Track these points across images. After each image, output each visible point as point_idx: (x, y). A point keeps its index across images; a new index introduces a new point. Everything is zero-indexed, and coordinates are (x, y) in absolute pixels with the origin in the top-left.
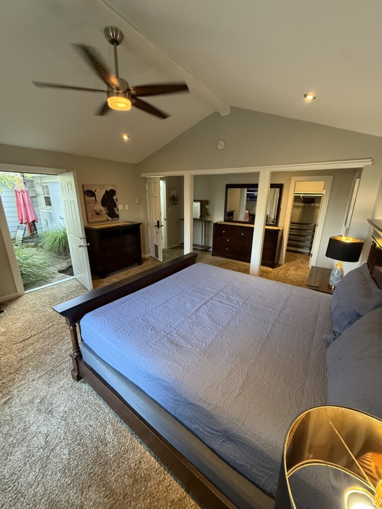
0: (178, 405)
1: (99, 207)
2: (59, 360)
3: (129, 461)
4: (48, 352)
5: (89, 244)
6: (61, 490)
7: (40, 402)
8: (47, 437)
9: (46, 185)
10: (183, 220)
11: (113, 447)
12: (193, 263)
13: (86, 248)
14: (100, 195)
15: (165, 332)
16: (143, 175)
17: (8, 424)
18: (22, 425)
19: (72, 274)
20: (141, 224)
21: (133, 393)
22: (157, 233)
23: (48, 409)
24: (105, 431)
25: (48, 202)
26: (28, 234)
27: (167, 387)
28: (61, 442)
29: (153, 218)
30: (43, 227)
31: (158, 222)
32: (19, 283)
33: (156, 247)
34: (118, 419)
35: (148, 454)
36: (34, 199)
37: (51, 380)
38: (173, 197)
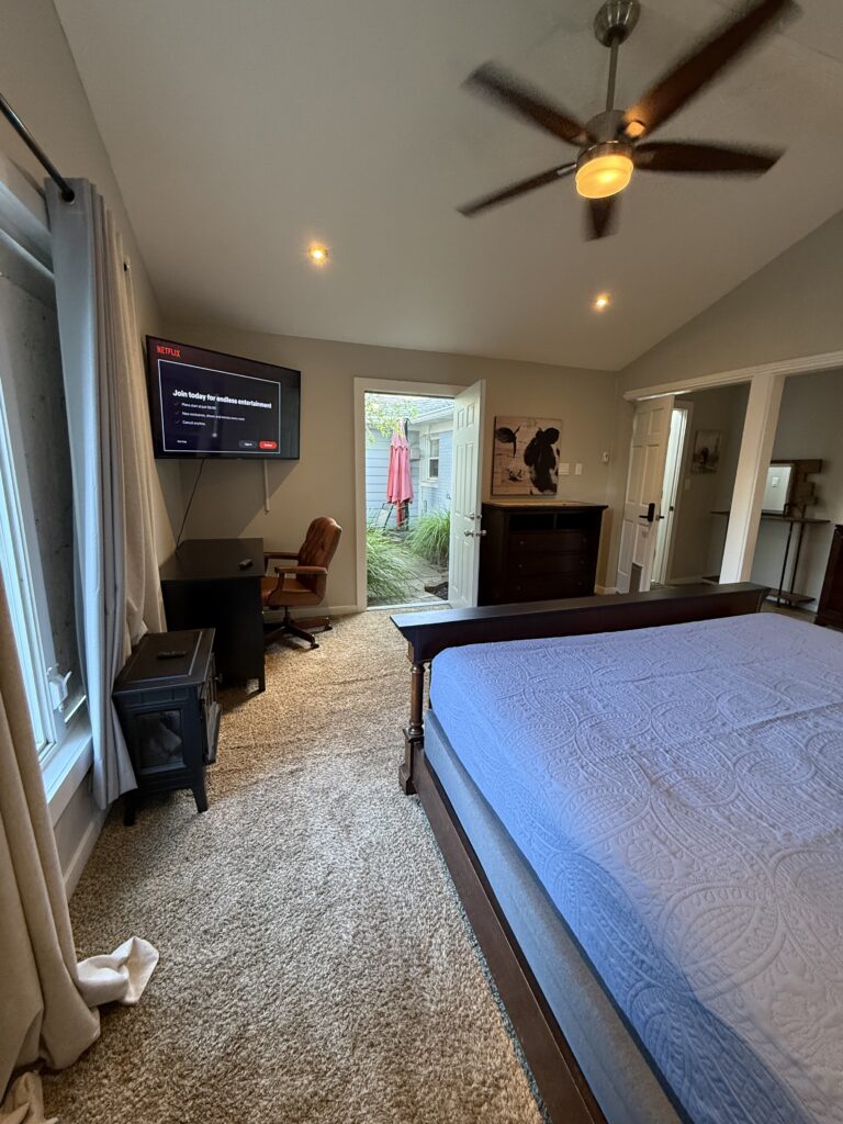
0: (649, 986)
1: (519, 464)
2: (387, 739)
3: (470, 1057)
4: (372, 717)
5: (484, 532)
6: (321, 1003)
7: (337, 801)
8: (329, 874)
9: (437, 438)
10: (728, 514)
11: (442, 990)
12: (753, 609)
13: (478, 538)
14: (525, 438)
15: (633, 747)
16: (629, 395)
17: (285, 811)
18: (300, 825)
19: (445, 597)
20: (606, 507)
21: (512, 874)
22: (645, 535)
23: (345, 820)
24: (431, 937)
25: (434, 471)
26: (393, 523)
27: (615, 901)
28: (349, 900)
29: (639, 497)
30: (419, 514)
31: (652, 507)
32: (363, 592)
33: (636, 571)
34: (465, 925)
35: (520, 1077)
36: (414, 464)
37: (365, 768)
38: (705, 453)
